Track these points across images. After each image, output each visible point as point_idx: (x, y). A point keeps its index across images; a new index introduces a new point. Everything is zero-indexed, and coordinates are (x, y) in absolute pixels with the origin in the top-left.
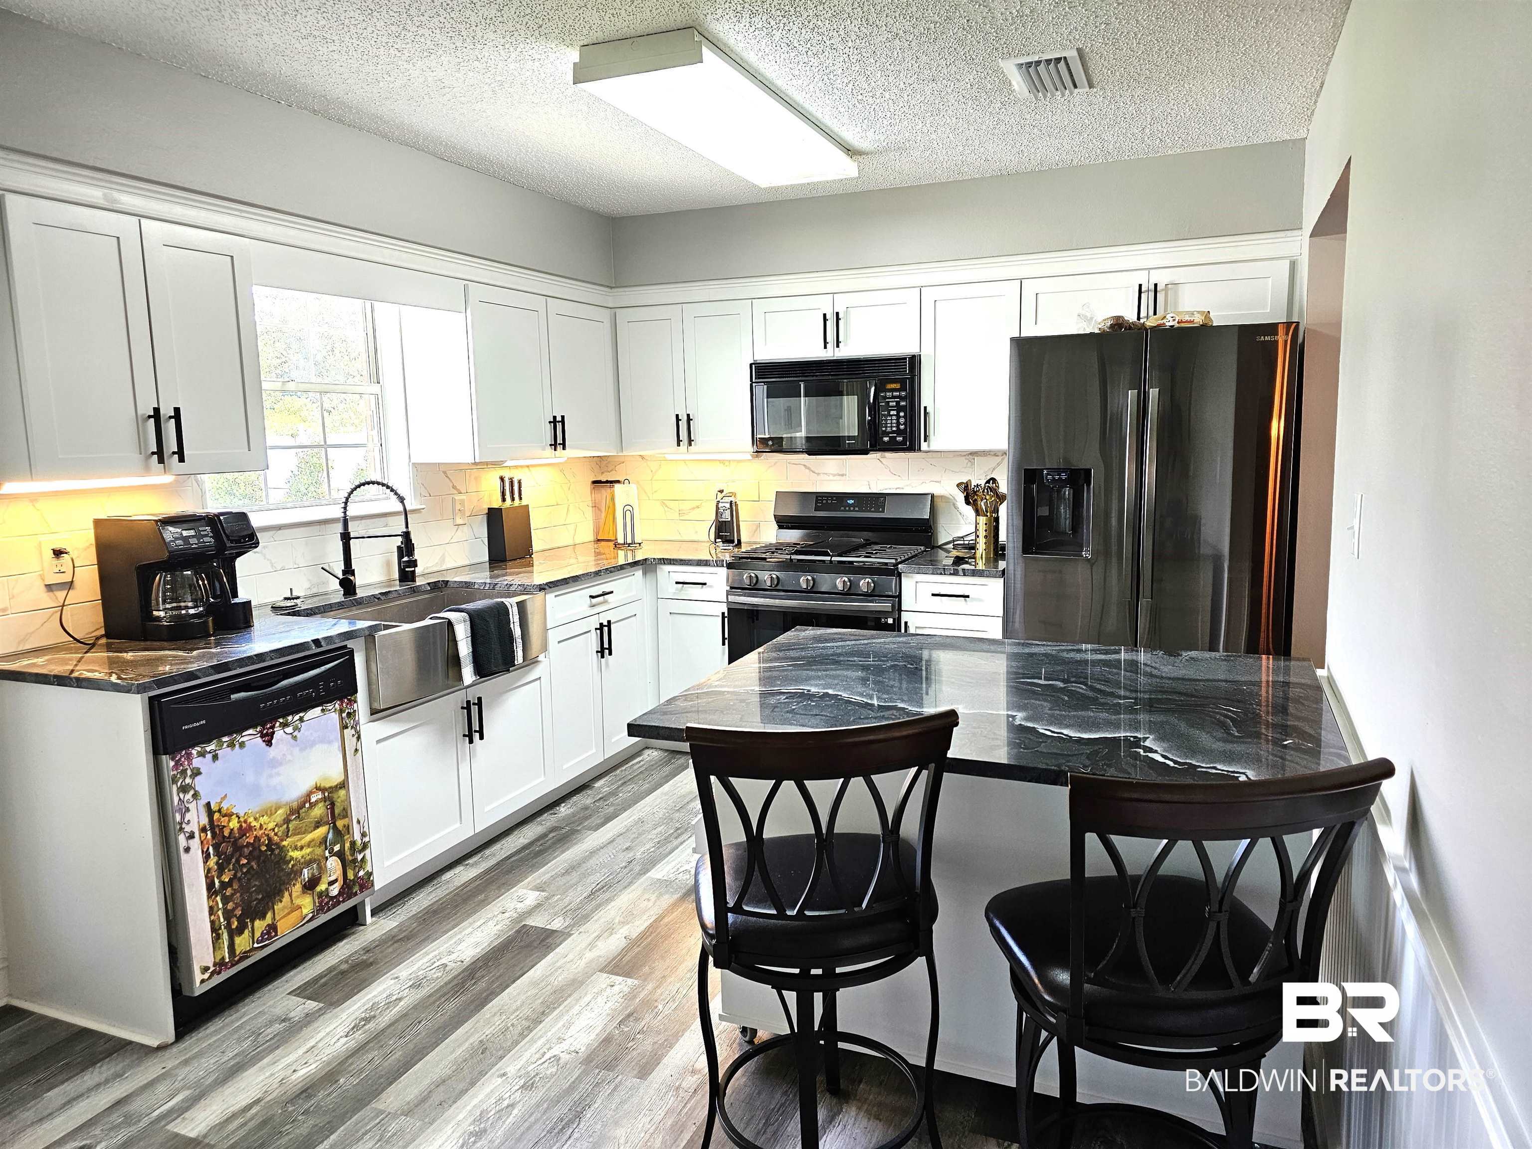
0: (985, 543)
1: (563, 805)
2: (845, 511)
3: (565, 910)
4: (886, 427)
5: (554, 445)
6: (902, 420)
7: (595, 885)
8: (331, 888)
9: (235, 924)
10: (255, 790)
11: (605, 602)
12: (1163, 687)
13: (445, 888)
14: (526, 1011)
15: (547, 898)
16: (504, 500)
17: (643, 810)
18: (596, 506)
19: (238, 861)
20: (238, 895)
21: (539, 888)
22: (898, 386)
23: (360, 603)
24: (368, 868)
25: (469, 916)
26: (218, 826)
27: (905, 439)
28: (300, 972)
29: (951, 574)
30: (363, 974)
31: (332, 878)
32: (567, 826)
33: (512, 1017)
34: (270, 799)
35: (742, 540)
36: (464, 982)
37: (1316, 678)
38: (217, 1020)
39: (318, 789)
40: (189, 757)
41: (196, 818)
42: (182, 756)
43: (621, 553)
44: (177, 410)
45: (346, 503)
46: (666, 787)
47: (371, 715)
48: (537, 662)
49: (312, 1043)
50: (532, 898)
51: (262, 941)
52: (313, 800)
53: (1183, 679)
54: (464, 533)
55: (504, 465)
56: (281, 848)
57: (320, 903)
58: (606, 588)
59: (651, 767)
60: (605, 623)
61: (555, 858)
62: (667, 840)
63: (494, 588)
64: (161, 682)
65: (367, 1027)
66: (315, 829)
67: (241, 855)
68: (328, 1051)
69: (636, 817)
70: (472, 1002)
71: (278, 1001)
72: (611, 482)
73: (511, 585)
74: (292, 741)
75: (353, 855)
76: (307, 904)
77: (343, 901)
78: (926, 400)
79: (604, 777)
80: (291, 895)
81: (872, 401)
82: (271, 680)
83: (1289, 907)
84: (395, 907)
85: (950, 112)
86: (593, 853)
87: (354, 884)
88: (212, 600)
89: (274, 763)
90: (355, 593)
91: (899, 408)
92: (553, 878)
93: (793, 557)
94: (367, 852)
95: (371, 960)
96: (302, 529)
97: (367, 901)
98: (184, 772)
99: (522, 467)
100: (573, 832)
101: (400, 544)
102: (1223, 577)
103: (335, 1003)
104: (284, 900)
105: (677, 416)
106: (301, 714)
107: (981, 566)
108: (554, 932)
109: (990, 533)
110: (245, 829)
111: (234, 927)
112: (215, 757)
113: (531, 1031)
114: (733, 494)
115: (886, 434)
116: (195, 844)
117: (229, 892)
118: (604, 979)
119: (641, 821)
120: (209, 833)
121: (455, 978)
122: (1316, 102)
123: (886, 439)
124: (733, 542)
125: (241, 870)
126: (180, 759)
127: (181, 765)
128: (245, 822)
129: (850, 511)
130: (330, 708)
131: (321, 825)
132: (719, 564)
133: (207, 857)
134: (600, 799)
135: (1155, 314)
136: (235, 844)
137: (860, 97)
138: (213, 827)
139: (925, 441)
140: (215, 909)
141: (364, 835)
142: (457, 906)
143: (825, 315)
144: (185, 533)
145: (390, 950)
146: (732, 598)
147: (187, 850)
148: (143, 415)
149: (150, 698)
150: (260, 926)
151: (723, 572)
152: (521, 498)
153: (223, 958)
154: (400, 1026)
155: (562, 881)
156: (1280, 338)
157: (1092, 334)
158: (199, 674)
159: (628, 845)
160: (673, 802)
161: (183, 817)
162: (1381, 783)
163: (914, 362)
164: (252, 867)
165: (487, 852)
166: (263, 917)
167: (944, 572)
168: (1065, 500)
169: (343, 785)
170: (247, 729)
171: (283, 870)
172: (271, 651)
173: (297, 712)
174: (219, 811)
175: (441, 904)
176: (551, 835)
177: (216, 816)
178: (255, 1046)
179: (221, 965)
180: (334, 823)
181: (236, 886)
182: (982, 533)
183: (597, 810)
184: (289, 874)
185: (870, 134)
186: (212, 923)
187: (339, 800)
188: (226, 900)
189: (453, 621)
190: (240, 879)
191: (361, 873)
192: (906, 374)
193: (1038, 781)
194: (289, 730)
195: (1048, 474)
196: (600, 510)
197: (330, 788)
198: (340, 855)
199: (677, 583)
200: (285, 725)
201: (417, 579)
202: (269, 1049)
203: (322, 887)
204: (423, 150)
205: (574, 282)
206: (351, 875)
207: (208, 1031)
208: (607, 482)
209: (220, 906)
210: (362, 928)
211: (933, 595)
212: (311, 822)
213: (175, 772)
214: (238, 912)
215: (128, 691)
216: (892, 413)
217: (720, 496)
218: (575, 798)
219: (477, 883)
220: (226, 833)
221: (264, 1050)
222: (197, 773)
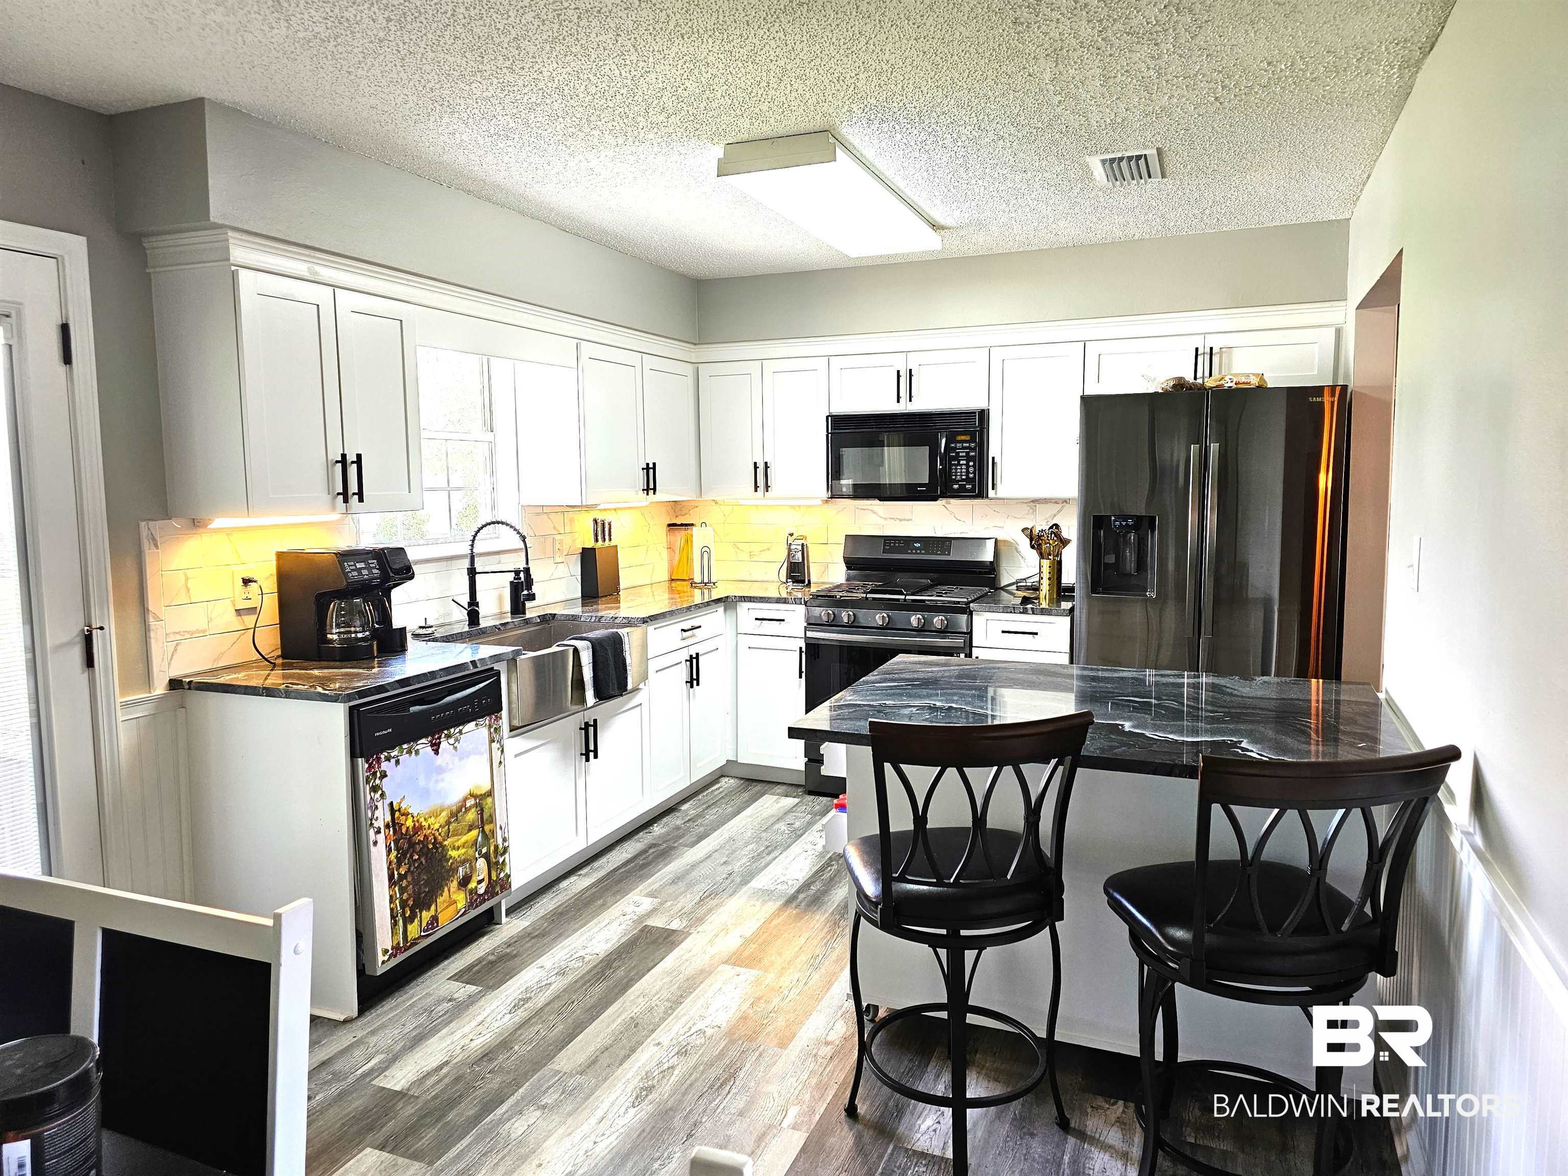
0: (1049, 585)
1: (655, 825)
2: (912, 553)
3: (680, 914)
4: (956, 476)
5: (647, 490)
6: (971, 470)
7: (702, 893)
8: (479, 886)
9: (408, 914)
10: (425, 793)
11: (693, 636)
12: (1245, 704)
13: (564, 894)
14: (665, 994)
15: (661, 904)
16: (597, 540)
17: (732, 830)
18: (670, 548)
19: (411, 856)
20: (411, 886)
21: (652, 895)
22: (968, 438)
23: (484, 632)
24: (507, 871)
25: (593, 918)
26: (398, 823)
27: (974, 486)
28: (453, 962)
29: (1020, 613)
30: (511, 964)
31: (480, 878)
32: (664, 842)
33: (654, 999)
34: (434, 803)
35: (812, 581)
36: (603, 972)
37: (1378, 698)
38: (390, 999)
39: (472, 795)
40: (379, 760)
41: (382, 816)
42: (373, 760)
43: (697, 592)
44: (359, 456)
45: (473, 541)
46: (749, 811)
47: (510, 731)
48: (638, 689)
49: (480, 1019)
50: (647, 904)
51: (427, 931)
52: (468, 805)
53: (1261, 698)
54: (562, 570)
55: (598, 508)
56: (443, 847)
57: (471, 899)
58: (695, 623)
59: (729, 794)
60: (694, 656)
61: (660, 870)
62: (760, 856)
63: (599, 621)
64: (362, 694)
65: (526, 1006)
66: (468, 832)
67: (413, 852)
68: (497, 1024)
69: (726, 836)
70: (615, 986)
71: (441, 984)
72: (686, 525)
73: (616, 618)
74: (453, 751)
75: (496, 857)
76: (461, 899)
77: (488, 900)
78: (993, 450)
79: (688, 801)
80: (449, 891)
81: (943, 451)
82: (439, 696)
83: (1375, 867)
84: (524, 910)
85: (1033, 196)
86: (694, 866)
87: (496, 885)
88: (377, 626)
89: (440, 770)
90: (478, 624)
91: (968, 458)
92: (663, 887)
93: (869, 596)
94: (507, 855)
95: (515, 952)
96: (433, 564)
97: (503, 902)
98: (375, 774)
99: (609, 509)
100: (672, 848)
101: (512, 579)
102: (1273, 619)
103: (491, 986)
104: (444, 894)
105: (755, 463)
106: (461, 728)
107: (1044, 605)
108: (674, 931)
109: (1053, 575)
110: (418, 828)
111: (407, 915)
112: (397, 762)
113: (674, 1010)
114: (804, 538)
115: (957, 482)
116: (381, 838)
117: (404, 883)
118: (727, 971)
119: (732, 839)
120: (391, 829)
121: (595, 967)
122: (1361, 191)
123: (956, 487)
124: (803, 582)
125: (414, 865)
126: (372, 762)
127: (373, 767)
128: (418, 821)
129: (916, 553)
130: (482, 723)
131: (473, 829)
132: (797, 601)
133: (389, 851)
134: (689, 820)
135: (1211, 375)
136: (410, 840)
137: (957, 184)
138: (394, 824)
139: (993, 489)
140: (394, 898)
141: (504, 840)
142: (579, 909)
143: (898, 372)
144: (358, 566)
145: (529, 944)
146: (809, 634)
147: (375, 843)
148: (332, 460)
149: (350, 707)
150: (426, 915)
151: (801, 609)
152: (610, 540)
153: (398, 943)
154: (556, 1005)
155: (671, 889)
156: (1327, 399)
157: (1156, 393)
158: (389, 688)
159: (724, 859)
160: (759, 824)
161: (373, 815)
162: (1450, 765)
163: (983, 415)
164: (422, 862)
165: (596, 864)
166: (429, 909)
167: (1013, 610)
168: (1130, 544)
169: (490, 793)
170: (421, 739)
171: (443, 867)
172: (441, 670)
173: (458, 725)
174: (399, 810)
175: (566, 907)
176: (651, 851)
177: (397, 814)
178: (430, 1020)
179: (397, 949)
180: (483, 827)
181: (409, 879)
182: (1046, 575)
183: (688, 830)
184: (448, 871)
185: (957, 213)
186: (392, 910)
187: (487, 807)
188: (402, 890)
189: (579, 648)
190: (412, 873)
191: (502, 875)
192: (977, 427)
193: (1155, 773)
194: (451, 741)
195: (1115, 521)
196: (674, 551)
197: (481, 795)
198: (487, 857)
199: (756, 619)
200: (448, 736)
201: (527, 612)
202: (444, 1023)
203: (473, 885)
204: (551, 224)
205: (663, 339)
206: (494, 877)
207: (385, 1008)
208: (682, 525)
209: (398, 896)
210: (498, 926)
211: (1003, 632)
212: (466, 825)
213: (369, 774)
214: (411, 903)
215: (336, 701)
216: (962, 462)
217: (791, 540)
218: (665, 820)
219: (594, 890)
220: (404, 831)
221: (439, 1024)
222: (384, 775)
